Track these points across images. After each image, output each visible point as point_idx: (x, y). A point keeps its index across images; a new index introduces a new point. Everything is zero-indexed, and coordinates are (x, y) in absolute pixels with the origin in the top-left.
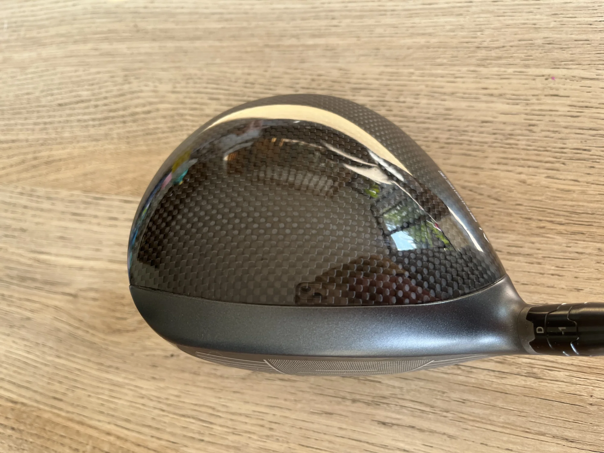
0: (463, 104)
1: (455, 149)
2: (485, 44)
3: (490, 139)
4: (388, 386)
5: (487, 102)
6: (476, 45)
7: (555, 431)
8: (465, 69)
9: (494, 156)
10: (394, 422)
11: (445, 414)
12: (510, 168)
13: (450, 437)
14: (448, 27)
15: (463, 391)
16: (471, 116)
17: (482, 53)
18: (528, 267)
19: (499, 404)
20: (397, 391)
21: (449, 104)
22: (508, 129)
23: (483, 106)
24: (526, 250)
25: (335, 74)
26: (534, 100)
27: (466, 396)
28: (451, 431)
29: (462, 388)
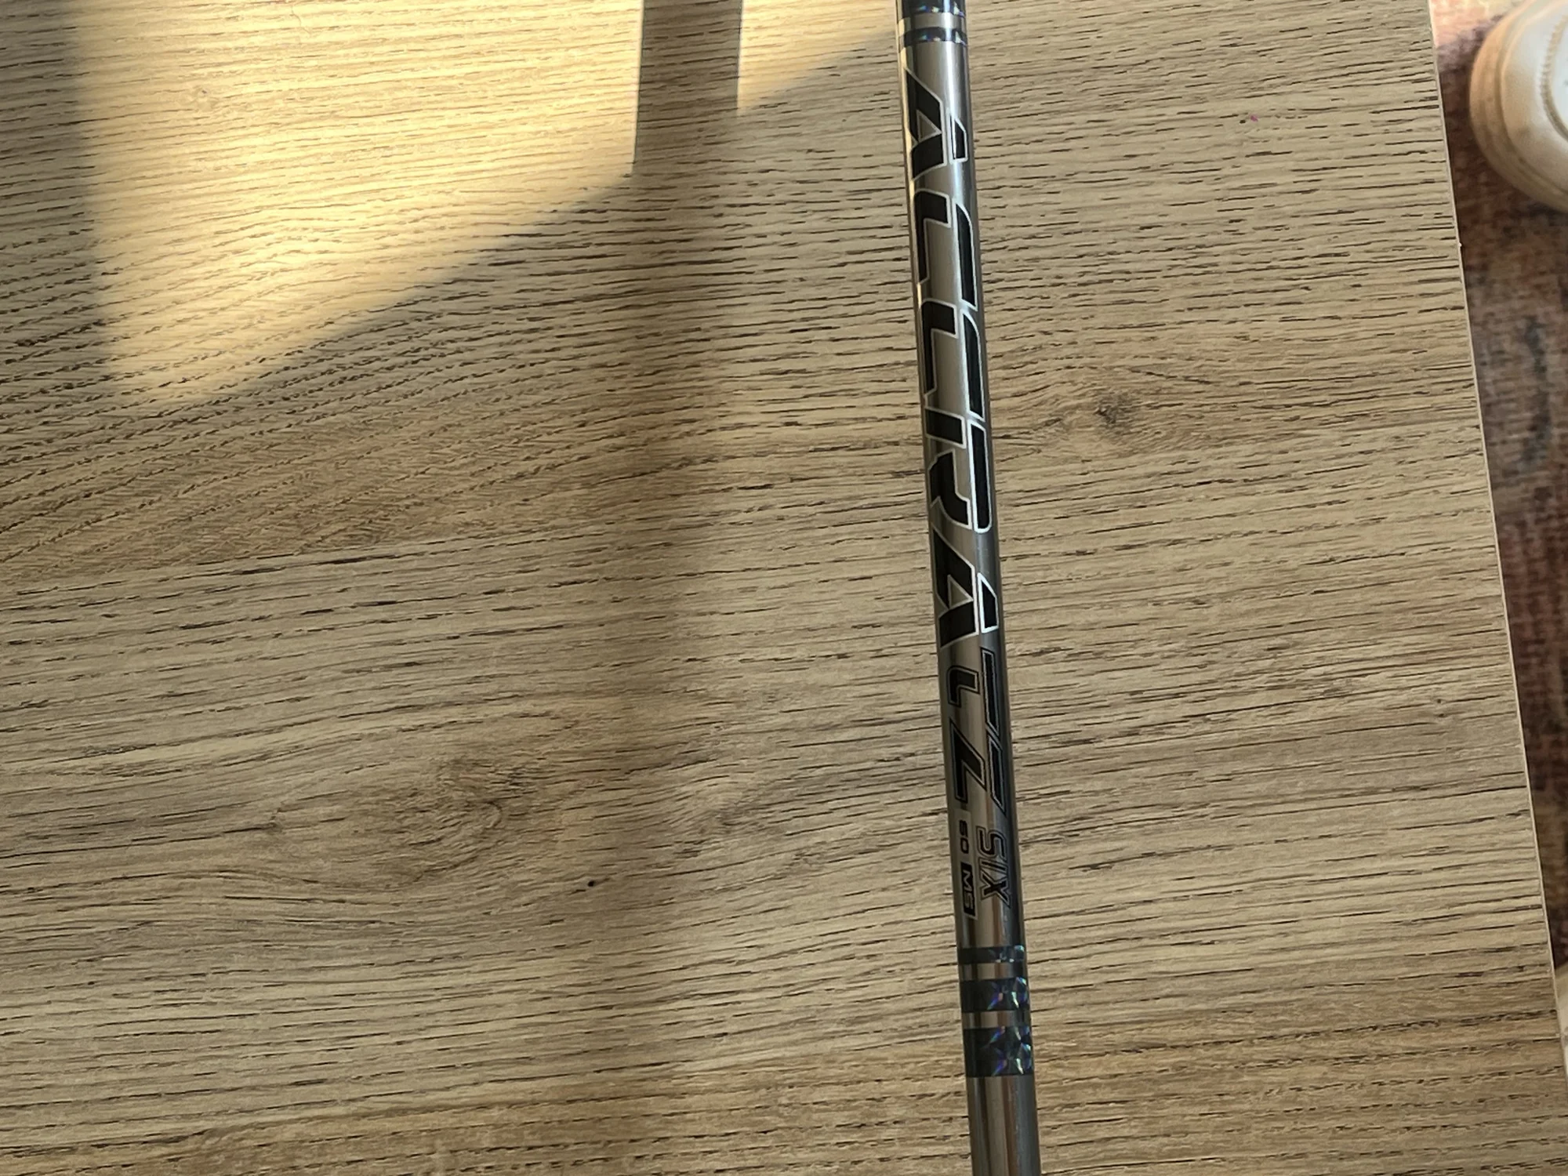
0: (1096, 197)
1: (1100, 294)
2: (1110, 60)
3: (1162, 261)
4: (1085, 793)
5: (1139, 185)
6: (1091, 62)
7: (1392, 780)
8: (1080, 119)
9: (1177, 294)
10: (1113, 857)
11: (1200, 811)
12: (1213, 315)
13: (1220, 848)
14: (1026, 30)
15: (1223, 760)
16: (1115, 218)
17: (1106, 82)
18: (1287, 500)
19: (1289, 761)
20: (1103, 799)
21: (1066, 200)
22: (1193, 235)
23: (1133, 194)
24: (1275, 470)
25: (801, 164)
26: (1228, 170)
27: (1228, 768)
28: (1220, 840)
29: (1220, 754)
